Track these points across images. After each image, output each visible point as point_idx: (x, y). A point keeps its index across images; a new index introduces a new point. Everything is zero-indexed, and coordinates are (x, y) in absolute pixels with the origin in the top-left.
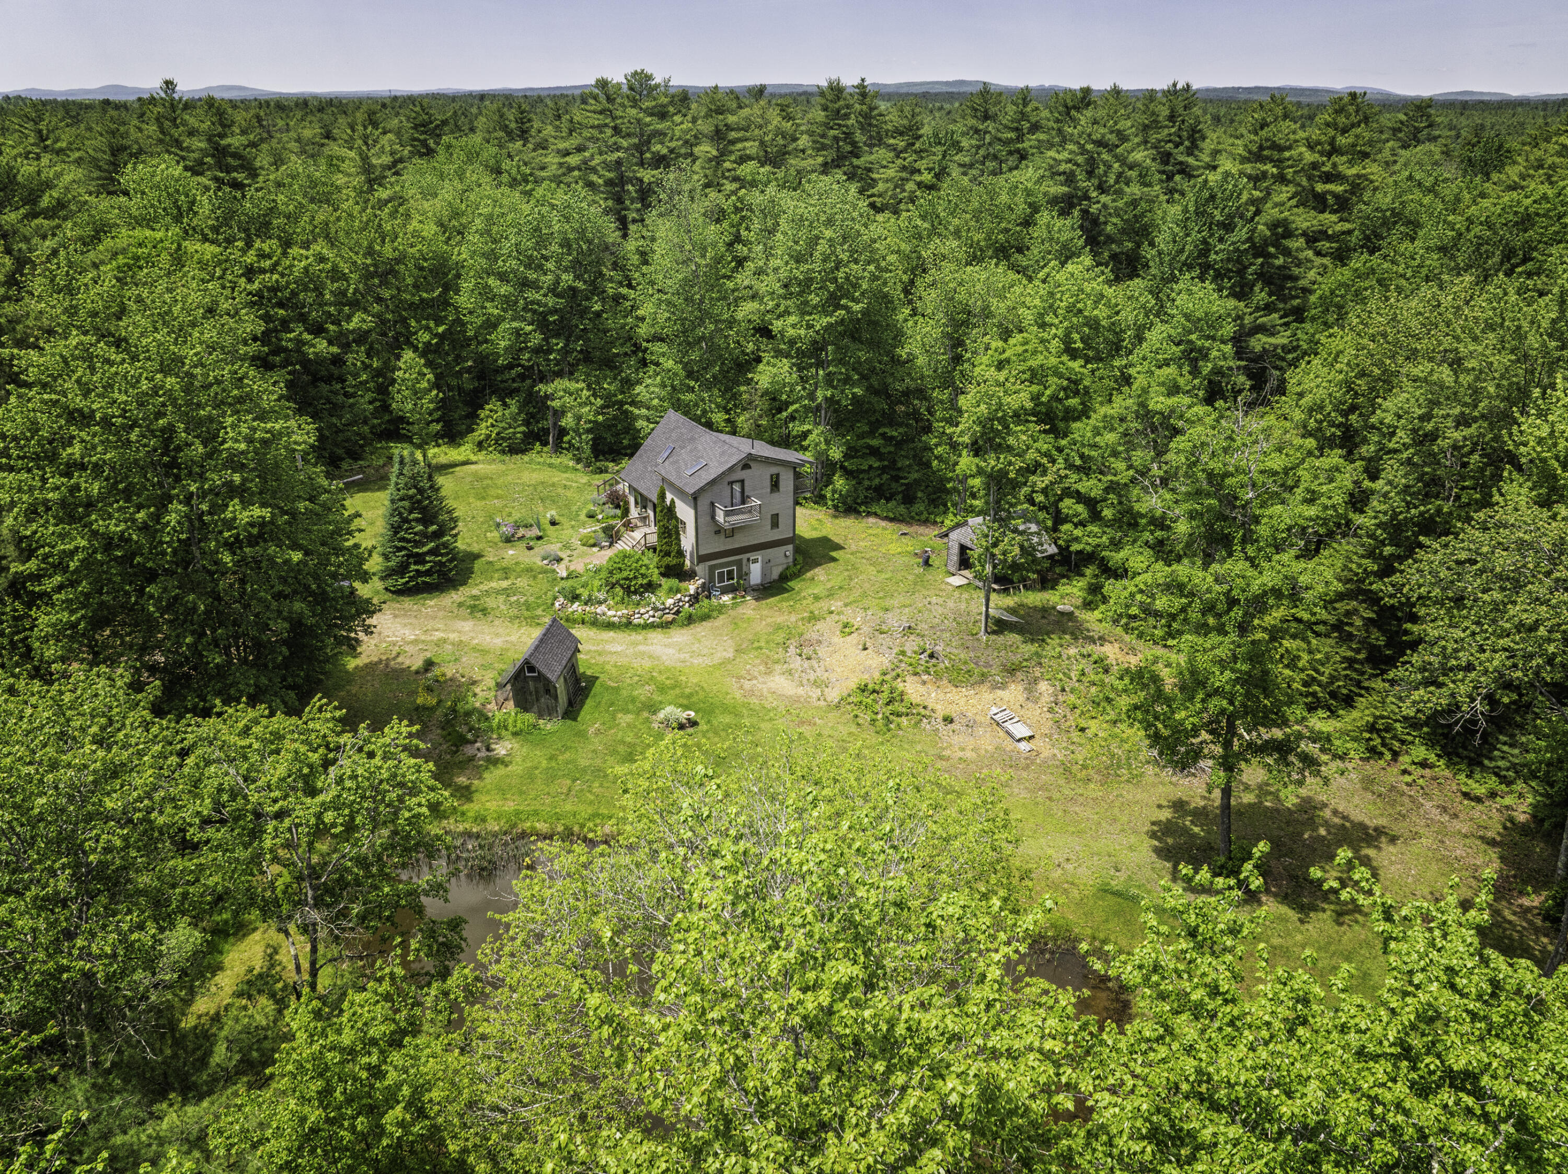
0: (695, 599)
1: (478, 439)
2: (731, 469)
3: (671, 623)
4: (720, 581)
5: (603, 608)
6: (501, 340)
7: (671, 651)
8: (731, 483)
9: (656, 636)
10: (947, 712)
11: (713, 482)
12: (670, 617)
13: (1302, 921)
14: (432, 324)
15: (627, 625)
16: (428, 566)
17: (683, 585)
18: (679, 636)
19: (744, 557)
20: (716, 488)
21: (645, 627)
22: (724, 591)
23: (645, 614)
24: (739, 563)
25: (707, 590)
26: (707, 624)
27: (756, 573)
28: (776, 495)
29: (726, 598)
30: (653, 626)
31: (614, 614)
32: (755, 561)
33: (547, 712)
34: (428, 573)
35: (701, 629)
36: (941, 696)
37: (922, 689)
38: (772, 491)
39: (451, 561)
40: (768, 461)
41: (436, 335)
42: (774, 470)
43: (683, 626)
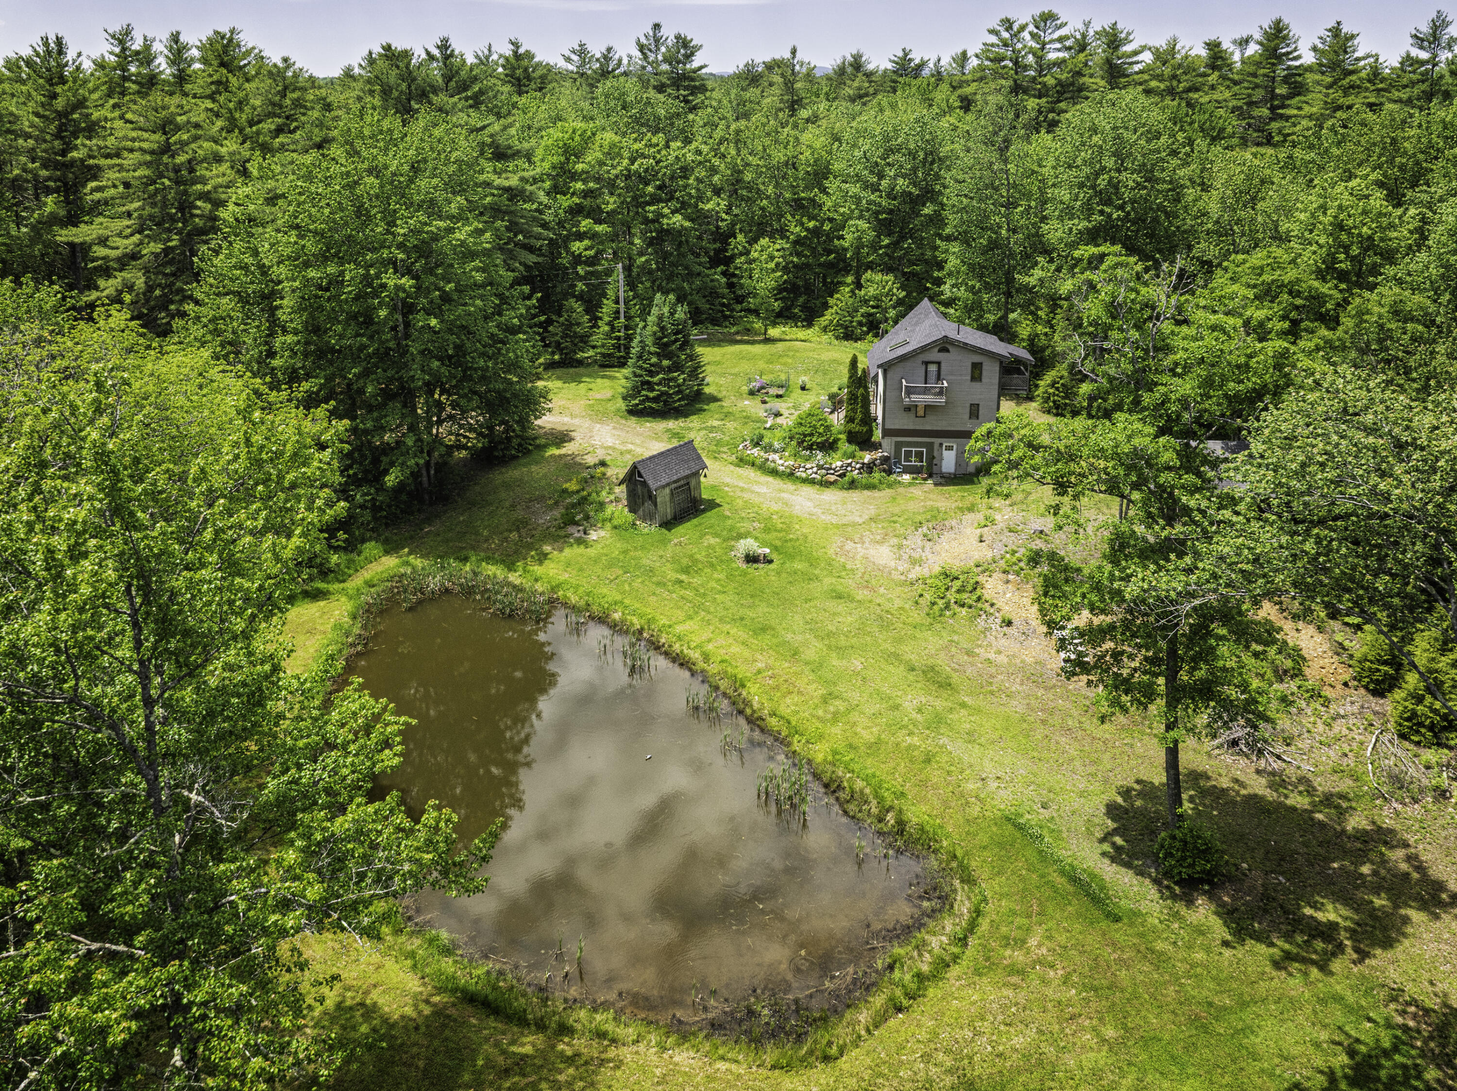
0: (869, 468)
1: (824, 324)
2: (924, 349)
3: (832, 483)
4: (906, 460)
5: (776, 457)
6: (849, 238)
7: (809, 504)
8: (926, 363)
9: (808, 490)
10: (1008, 616)
11: (903, 358)
12: (832, 478)
13: (1226, 944)
14: (805, 220)
15: (790, 475)
16: (655, 393)
17: (859, 454)
18: (831, 496)
19: (937, 441)
20: (908, 364)
21: (805, 481)
22: (907, 470)
23: (810, 469)
24: (930, 446)
25: (888, 466)
26: (866, 493)
27: (948, 461)
28: (976, 385)
29: (907, 477)
30: (812, 482)
31: (781, 462)
32: (949, 448)
33: (648, 517)
34: (655, 399)
35: (855, 495)
36: (1016, 599)
37: (1001, 587)
38: (973, 379)
39: (677, 393)
40: (966, 347)
41: (807, 230)
42: (977, 359)
43: (843, 488)
